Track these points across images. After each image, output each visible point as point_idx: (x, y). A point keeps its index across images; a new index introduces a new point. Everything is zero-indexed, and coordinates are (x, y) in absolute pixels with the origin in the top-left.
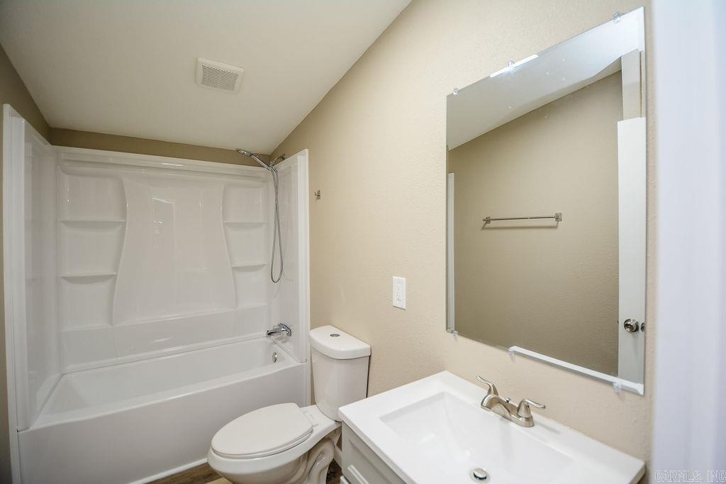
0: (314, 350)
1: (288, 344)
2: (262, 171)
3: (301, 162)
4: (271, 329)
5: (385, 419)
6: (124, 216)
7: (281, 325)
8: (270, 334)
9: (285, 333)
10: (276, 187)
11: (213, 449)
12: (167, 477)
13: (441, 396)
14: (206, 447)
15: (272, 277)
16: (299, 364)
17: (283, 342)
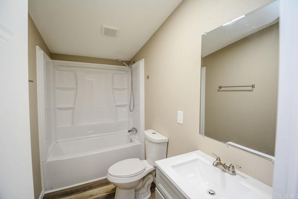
0: (146, 139)
2: (126, 68)
3: (141, 64)
4: (130, 130)
5: (173, 167)
6: (77, 85)
7: (133, 128)
8: (129, 131)
9: (135, 131)
10: (132, 74)
11: (109, 173)
12: (92, 182)
13: (196, 160)
14: (106, 172)
15: (130, 110)
16: (140, 144)
17: (134, 135)
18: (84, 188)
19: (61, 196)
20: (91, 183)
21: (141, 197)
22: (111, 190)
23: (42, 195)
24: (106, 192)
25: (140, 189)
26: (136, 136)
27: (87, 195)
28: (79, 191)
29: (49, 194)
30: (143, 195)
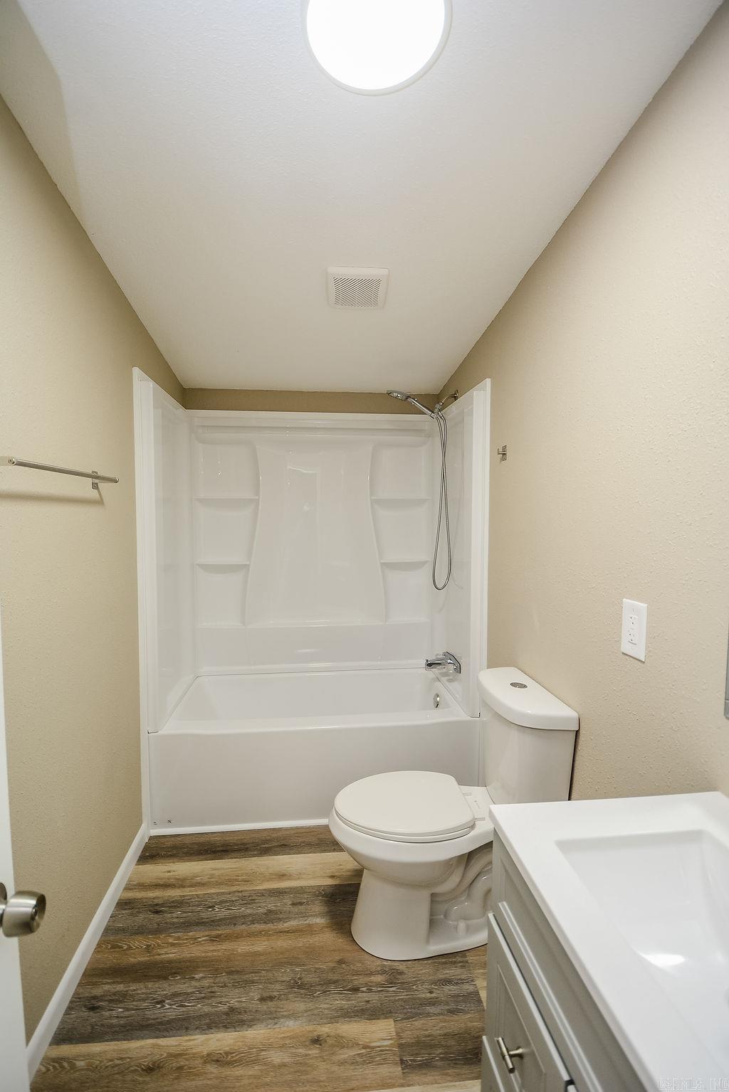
0: (487, 705)
1: (455, 684)
2: (424, 420)
3: (479, 400)
4: (432, 658)
6: (257, 493)
7: (448, 655)
8: (430, 665)
9: (452, 667)
10: (444, 445)
12: (292, 829)
15: (434, 581)
16: (469, 718)
17: (450, 681)
18: (266, 841)
19: (191, 854)
20: (287, 829)
21: (456, 928)
22: (349, 871)
23: (143, 838)
24: (332, 877)
25: (453, 896)
26: (455, 686)
27: (271, 871)
28: (247, 850)
29: (162, 840)
30: (462, 925)
